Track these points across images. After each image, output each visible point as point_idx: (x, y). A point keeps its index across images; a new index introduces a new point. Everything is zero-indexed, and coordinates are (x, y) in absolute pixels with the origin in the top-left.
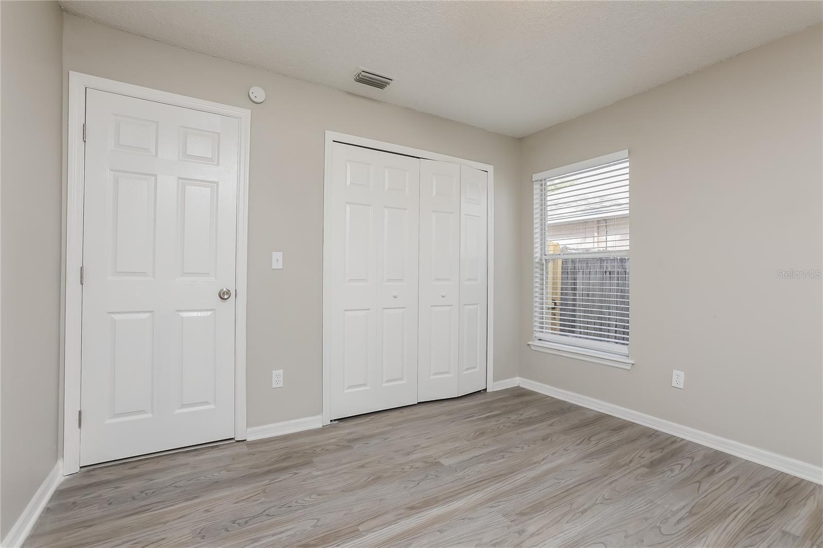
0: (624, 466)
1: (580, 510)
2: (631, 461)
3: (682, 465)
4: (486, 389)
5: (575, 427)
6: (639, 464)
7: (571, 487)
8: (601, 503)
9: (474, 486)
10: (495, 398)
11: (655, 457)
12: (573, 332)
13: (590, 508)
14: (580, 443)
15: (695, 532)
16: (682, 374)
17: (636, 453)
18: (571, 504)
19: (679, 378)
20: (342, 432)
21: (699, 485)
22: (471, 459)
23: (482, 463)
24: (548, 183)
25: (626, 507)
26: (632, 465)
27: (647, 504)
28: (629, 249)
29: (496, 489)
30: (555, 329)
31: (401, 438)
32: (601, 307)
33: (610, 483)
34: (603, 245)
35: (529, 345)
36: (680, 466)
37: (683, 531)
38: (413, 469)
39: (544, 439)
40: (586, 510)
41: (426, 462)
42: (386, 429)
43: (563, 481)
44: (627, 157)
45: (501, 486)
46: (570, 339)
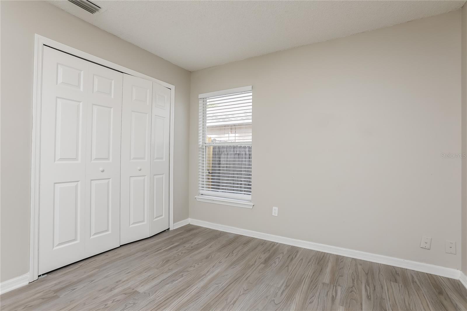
0: (252, 265)
1: (232, 302)
2: (255, 262)
3: (279, 258)
4: (169, 229)
5: (224, 246)
6: (260, 262)
7: (225, 287)
8: (243, 294)
9: (162, 304)
10: (175, 234)
11: (267, 256)
12: (219, 189)
13: (237, 299)
14: (228, 256)
15: (290, 298)
16: (277, 208)
17: (257, 256)
18: (227, 300)
19: (275, 211)
20: (50, 284)
21: (288, 268)
22: (160, 283)
23: (168, 284)
24: (208, 101)
25: (256, 293)
26: (256, 264)
27: (266, 287)
28: (251, 141)
29: (178, 303)
30: (209, 188)
31: (106, 277)
32: (234, 174)
33: (247, 279)
34: (234, 138)
35: (196, 198)
36: (278, 258)
37: (285, 299)
38: (115, 303)
39: (207, 258)
40: (235, 302)
41: (125, 294)
42: (93, 272)
43: (220, 285)
44: (251, 90)
45: (181, 299)
46: (220, 193)
